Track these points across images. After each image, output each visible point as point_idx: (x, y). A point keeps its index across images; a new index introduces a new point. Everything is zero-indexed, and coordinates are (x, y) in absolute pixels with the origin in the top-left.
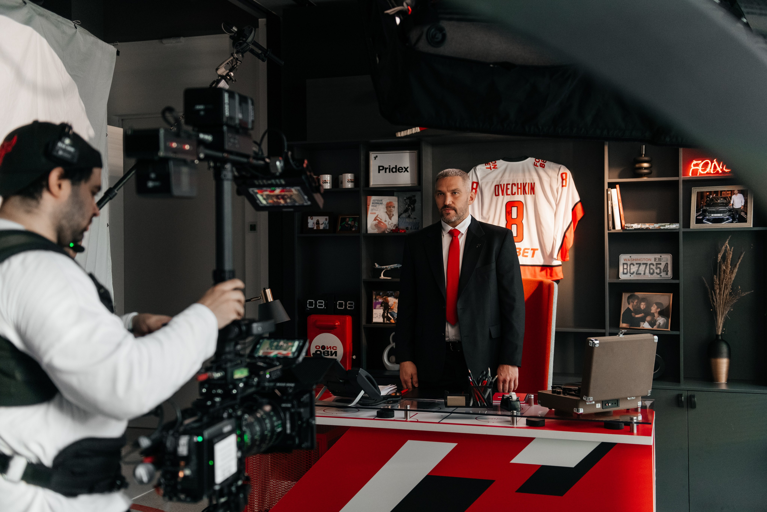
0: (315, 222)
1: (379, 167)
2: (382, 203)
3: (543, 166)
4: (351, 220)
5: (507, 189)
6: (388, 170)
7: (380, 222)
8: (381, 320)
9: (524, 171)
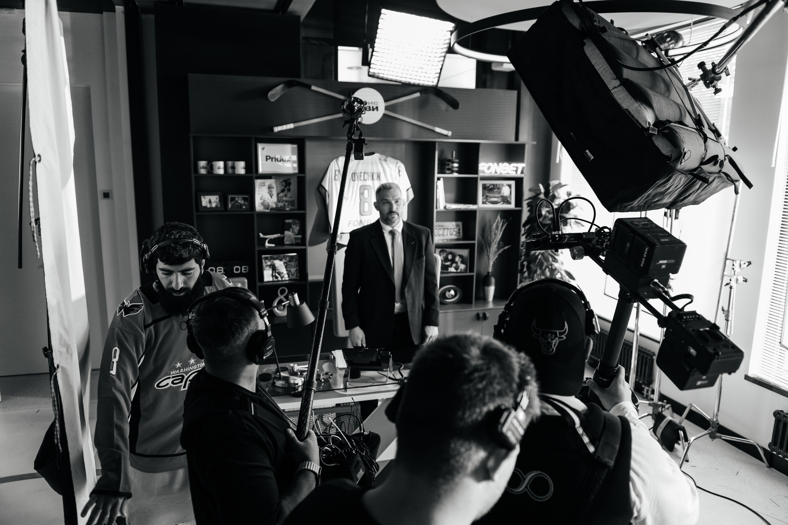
0: (208, 201)
1: (267, 157)
2: (265, 185)
3: (386, 160)
4: (240, 199)
5: (361, 176)
6: (274, 160)
7: (264, 201)
8: (270, 279)
9: (372, 164)
